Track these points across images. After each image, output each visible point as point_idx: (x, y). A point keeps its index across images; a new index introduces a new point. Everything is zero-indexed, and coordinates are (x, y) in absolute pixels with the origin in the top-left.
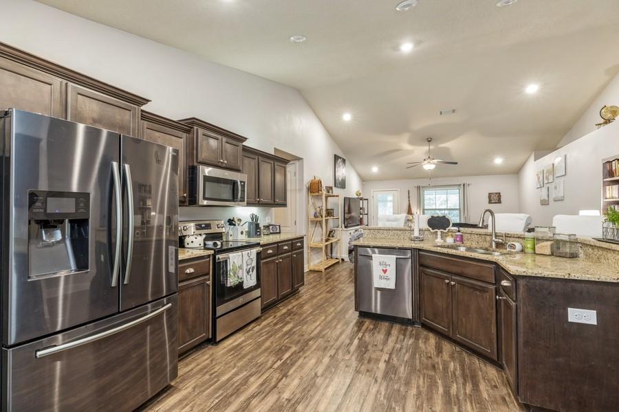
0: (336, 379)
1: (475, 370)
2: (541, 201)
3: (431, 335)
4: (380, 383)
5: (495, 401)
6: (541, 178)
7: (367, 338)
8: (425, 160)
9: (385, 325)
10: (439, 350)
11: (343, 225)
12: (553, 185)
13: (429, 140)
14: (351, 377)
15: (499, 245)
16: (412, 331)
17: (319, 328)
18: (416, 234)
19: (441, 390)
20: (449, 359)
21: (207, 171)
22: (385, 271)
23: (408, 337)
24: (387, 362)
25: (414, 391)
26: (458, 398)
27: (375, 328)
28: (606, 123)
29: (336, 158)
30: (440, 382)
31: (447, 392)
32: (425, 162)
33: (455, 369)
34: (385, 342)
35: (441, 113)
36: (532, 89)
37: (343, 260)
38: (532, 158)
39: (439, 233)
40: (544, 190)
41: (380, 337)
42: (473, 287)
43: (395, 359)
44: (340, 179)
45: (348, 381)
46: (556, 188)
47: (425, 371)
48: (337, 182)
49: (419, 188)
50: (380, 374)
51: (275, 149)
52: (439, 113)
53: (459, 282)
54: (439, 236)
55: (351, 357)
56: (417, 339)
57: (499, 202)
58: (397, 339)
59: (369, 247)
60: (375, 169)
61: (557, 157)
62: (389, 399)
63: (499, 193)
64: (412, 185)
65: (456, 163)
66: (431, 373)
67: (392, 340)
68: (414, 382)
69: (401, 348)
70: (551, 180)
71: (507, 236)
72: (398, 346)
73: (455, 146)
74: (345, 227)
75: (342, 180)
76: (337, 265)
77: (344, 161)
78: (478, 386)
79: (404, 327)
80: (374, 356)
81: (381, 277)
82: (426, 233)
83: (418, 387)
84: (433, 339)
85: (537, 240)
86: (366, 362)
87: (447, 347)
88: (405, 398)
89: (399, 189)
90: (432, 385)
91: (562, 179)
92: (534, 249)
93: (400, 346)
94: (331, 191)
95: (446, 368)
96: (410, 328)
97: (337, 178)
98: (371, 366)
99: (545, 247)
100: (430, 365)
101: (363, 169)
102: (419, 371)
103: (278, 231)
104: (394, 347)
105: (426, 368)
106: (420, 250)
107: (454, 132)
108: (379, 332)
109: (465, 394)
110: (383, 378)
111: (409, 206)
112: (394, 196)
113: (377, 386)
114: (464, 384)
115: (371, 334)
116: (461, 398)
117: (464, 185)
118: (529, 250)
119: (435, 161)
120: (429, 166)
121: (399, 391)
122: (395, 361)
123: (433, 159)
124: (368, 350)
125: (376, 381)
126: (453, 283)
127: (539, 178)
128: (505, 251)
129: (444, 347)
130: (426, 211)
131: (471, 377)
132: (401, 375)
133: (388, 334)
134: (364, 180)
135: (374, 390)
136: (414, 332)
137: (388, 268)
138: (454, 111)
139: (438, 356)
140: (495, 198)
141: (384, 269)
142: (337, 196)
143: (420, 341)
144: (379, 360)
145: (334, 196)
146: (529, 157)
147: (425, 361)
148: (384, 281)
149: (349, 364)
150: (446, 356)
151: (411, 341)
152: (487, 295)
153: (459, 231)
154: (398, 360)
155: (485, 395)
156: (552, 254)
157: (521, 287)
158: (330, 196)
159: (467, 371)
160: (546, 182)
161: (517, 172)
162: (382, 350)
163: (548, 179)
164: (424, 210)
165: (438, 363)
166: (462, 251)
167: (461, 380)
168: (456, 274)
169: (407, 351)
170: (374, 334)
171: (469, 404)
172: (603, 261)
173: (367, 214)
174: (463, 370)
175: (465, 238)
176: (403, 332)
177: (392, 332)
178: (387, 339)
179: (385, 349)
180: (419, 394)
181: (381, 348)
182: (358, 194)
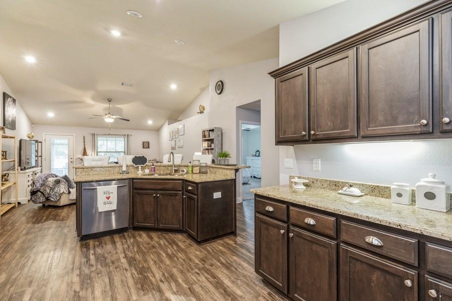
0: (96, 285)
1: (173, 239)
2: (172, 148)
3: (141, 232)
4: (130, 269)
5: (188, 247)
6: (172, 135)
7: (99, 251)
8: (106, 114)
9: (107, 238)
10: (151, 238)
11: (19, 168)
12: (178, 139)
13: (110, 101)
14: (107, 277)
15: (176, 171)
16: (128, 235)
18: (124, 169)
19: (164, 255)
20: (158, 240)
22: (108, 198)
23: (128, 239)
24: (126, 257)
25: (152, 263)
26: (173, 254)
27: (101, 243)
28: (200, 113)
29: (5, 96)
30: (161, 252)
31: (167, 254)
32: (107, 116)
33: (164, 243)
34: (116, 248)
35: (123, 84)
36: (173, 87)
37: (19, 203)
38: (167, 123)
39: (140, 167)
40: (173, 142)
41: (109, 247)
42: (171, 195)
43: (129, 253)
44: (10, 119)
45: (107, 280)
46: (179, 141)
47: (150, 251)
48: (7, 122)
49: (93, 135)
50: (126, 266)
52: (121, 83)
53: (161, 194)
54: (140, 169)
55: (96, 266)
56: (134, 238)
57: (149, 147)
58: (122, 243)
59: (92, 182)
60: (51, 115)
61: (180, 125)
62: (141, 273)
63: (149, 142)
64: (87, 132)
65: (129, 120)
66: (154, 250)
67: (119, 245)
68: (149, 259)
69: (129, 247)
70: (177, 137)
71: (180, 166)
72: (126, 246)
73: (127, 108)
74: (21, 170)
75: (12, 120)
76: (14, 210)
77: (14, 101)
78: (178, 245)
79: (121, 235)
80: (114, 258)
81: (105, 203)
82: (130, 168)
83: (152, 260)
84: (144, 235)
85: (193, 167)
86: (111, 264)
87: (154, 235)
88: (149, 268)
89: (74, 135)
90: (159, 255)
91: (182, 136)
92: (192, 171)
93: (127, 246)
94: (2, 132)
95: (160, 245)
96: (126, 234)
97: (6, 117)
98: (116, 264)
99: (196, 170)
100: (151, 247)
101: (35, 113)
102: (147, 252)
104: (123, 248)
105: (150, 249)
106: (133, 179)
107: (127, 99)
108: (106, 244)
109: (175, 250)
110: (130, 267)
111: (85, 149)
112: (69, 140)
113: (129, 271)
114: (172, 247)
115: (100, 247)
116: (175, 253)
117: (128, 135)
118: (190, 172)
119: (114, 117)
120: (109, 120)
121: (144, 267)
122: (130, 254)
123: (113, 115)
124: (107, 257)
125: (126, 270)
126: (158, 195)
127: (170, 135)
128: (180, 174)
129: (153, 236)
130: (99, 154)
131: (173, 243)
132: (139, 259)
133: (114, 243)
134: (33, 123)
135: (129, 274)
136: (130, 235)
137: (111, 195)
138: (131, 85)
139: (152, 241)
140: (146, 145)
141: (108, 196)
142: (11, 137)
143: (137, 238)
144: (120, 259)
145: (7, 137)
146: (165, 123)
147: (147, 246)
148: (108, 205)
149: (99, 272)
150: (156, 239)
151: (132, 240)
152: (178, 197)
153: (153, 165)
154: (131, 253)
155: (183, 247)
156: (200, 173)
157: (200, 188)
159: (170, 241)
160: (174, 137)
161: (158, 130)
162: (117, 253)
163: (175, 136)
164: (97, 152)
165: (154, 244)
166: (156, 176)
167: (170, 246)
168: (160, 190)
169: (133, 247)
170: (102, 247)
171: (179, 254)
172: (217, 173)
173: (41, 156)
174: (168, 241)
175: (156, 169)
176: (123, 238)
177: (116, 240)
178: (116, 246)
179: (119, 252)
180: (155, 262)
181: (115, 252)
182: (30, 136)
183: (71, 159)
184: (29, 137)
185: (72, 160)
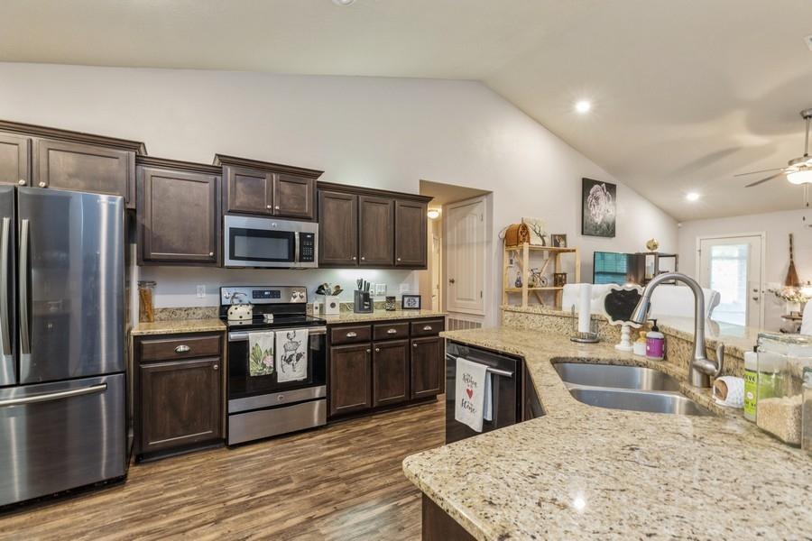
8: (790, 163)
17: (371, 466)
21: (231, 222)
22: (470, 393)
29: (587, 184)
32: (792, 167)
39: (624, 330)
44: (599, 221)
48: (588, 225)
51: (421, 181)
54: (624, 337)
60: (693, 197)
75: (606, 222)
77: (611, 188)
81: (463, 404)
89: (764, 235)
94: (562, 243)
97: (590, 219)
101: (668, 200)
103: (417, 306)
111: (792, 269)
112: (750, 246)
134: (678, 220)
137: (474, 388)
141: (470, 390)
142: (574, 251)
145: (568, 251)
148: (468, 412)
153: (655, 329)
158: (563, 251)
182: (651, 246)
183: (756, 291)
184: (649, 248)
185: (757, 295)
